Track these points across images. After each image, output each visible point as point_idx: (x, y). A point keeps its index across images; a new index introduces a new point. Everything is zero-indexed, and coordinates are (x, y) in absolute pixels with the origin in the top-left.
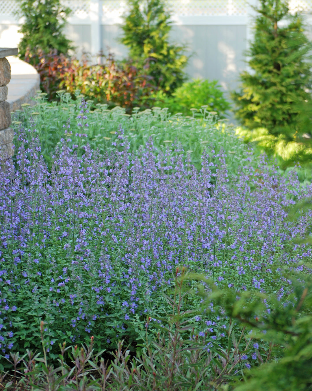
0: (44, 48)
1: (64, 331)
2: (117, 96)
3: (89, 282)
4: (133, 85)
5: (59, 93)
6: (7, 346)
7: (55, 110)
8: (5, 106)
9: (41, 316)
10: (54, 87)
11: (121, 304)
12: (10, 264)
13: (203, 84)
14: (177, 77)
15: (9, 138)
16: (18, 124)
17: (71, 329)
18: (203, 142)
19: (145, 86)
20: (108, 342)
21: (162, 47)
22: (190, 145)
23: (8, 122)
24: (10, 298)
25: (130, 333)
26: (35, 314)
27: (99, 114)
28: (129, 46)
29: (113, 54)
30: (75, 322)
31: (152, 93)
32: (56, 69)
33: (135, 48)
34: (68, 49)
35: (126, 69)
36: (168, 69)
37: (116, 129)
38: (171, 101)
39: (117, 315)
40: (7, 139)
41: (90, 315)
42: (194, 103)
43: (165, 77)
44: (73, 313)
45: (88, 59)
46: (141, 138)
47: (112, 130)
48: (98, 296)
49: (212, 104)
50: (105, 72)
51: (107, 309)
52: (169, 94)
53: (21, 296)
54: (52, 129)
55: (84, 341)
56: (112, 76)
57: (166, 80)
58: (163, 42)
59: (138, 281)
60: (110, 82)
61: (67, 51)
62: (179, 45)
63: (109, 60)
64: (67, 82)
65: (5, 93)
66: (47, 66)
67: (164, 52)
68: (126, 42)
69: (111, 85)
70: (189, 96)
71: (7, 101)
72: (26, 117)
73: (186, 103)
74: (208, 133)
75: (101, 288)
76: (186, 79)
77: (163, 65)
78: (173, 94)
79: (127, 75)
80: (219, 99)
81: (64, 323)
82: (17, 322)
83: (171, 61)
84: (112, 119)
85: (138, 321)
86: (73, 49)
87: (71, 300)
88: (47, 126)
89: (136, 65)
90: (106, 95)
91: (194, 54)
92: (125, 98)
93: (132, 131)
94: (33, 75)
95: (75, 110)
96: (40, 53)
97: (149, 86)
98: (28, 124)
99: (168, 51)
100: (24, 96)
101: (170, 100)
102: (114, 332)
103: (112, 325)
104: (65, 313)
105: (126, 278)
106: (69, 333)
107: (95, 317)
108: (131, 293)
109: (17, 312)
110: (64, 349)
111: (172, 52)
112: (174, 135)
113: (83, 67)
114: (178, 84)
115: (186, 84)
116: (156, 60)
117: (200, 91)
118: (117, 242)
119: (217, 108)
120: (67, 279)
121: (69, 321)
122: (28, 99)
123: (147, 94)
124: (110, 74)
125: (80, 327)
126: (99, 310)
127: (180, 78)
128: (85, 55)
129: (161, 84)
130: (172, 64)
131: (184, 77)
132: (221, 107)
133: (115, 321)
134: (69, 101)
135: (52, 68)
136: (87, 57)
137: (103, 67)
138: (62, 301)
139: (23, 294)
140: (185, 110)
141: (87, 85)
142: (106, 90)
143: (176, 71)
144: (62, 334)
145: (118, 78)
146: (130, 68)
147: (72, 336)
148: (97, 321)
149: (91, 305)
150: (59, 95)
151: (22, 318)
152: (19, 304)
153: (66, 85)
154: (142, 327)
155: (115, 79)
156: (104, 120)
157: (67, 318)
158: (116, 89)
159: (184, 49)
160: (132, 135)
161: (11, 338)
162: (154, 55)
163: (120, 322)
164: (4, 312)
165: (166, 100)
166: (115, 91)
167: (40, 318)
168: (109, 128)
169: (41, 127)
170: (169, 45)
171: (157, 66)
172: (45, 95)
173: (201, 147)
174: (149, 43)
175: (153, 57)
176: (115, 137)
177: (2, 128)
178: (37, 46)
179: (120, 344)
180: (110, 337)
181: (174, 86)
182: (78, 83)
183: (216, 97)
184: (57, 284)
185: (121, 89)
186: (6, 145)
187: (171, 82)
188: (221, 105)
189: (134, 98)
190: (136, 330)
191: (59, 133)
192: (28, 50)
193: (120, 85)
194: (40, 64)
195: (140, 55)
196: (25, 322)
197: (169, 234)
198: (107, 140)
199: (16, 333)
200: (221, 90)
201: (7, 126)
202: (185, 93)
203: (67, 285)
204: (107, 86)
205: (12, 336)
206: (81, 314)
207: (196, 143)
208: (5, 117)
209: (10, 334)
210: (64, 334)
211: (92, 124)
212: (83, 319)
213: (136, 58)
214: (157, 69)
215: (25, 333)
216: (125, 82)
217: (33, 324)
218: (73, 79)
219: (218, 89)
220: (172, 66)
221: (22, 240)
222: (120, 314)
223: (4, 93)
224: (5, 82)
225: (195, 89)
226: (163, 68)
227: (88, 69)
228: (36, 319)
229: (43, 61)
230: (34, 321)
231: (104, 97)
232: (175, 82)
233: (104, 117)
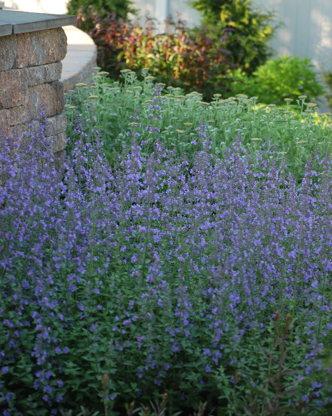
0: (99, 10)
1: (127, 382)
2: (186, 73)
3: (162, 320)
4: (207, 61)
5: (124, 73)
6: (55, 398)
7: (116, 92)
8: (58, 86)
9: (99, 362)
10: (110, 59)
11: (202, 352)
12: (63, 293)
13: (292, 62)
14: (259, 52)
15: (61, 126)
16: (72, 109)
17: (136, 380)
18: (300, 142)
19: (221, 63)
20: (182, 398)
21: (243, 15)
22: (283, 145)
23: (60, 107)
24: (62, 336)
25: (210, 388)
26: (93, 359)
27: (171, 100)
28: (203, 12)
29: (185, 21)
30: (142, 371)
31: (229, 71)
32: (114, 37)
33: (209, 14)
34: (127, 12)
35: (198, 40)
36: (249, 41)
37: (191, 119)
38: (252, 81)
39: (196, 365)
40: (59, 128)
41: (161, 363)
42: (279, 85)
43: (245, 51)
44: (139, 359)
45: (153, 26)
46: (222, 132)
47: (186, 120)
48: (172, 340)
49: (301, 88)
50: (173, 44)
51: (183, 356)
52: (249, 72)
53: (75, 334)
54: (112, 116)
55: (152, 396)
56: (182, 48)
57: (246, 54)
58: (244, 9)
59: (224, 324)
60: (179, 56)
61: (126, 15)
62: (263, 13)
63: (179, 28)
64: (127, 54)
65: (59, 71)
66: (103, 33)
67: (245, 20)
68: (199, 7)
69: (180, 59)
70: (273, 76)
71: (61, 80)
72: (80, 100)
73: (270, 84)
74: (306, 130)
75: (177, 331)
76: (270, 55)
77: (243, 37)
78: (255, 73)
79: (200, 47)
80: (310, 82)
81: (128, 371)
82: (68, 368)
83: (253, 32)
84: (186, 107)
85: (223, 375)
86: (133, 12)
87: (138, 343)
88: (106, 113)
89: (211, 36)
90: (174, 71)
91: (281, 24)
92: (196, 75)
93: (210, 124)
94: (89, 46)
95: (141, 93)
96: (95, 16)
97: (226, 62)
98: (83, 108)
99: (250, 20)
100: (78, 72)
101: (250, 80)
102: (190, 386)
103: (190, 378)
104: (129, 359)
105: (209, 318)
106: (134, 385)
107: (168, 366)
108: (215, 339)
109: (69, 354)
110: (131, 412)
111: (254, 21)
112: (263, 131)
113: (147, 36)
114: (261, 62)
115: (270, 62)
116: (235, 31)
117: (287, 71)
118: (198, 271)
119: (308, 92)
120: (135, 317)
121: (134, 369)
122: (83, 76)
123: (224, 73)
124: (179, 46)
125: (148, 378)
126: (172, 357)
127: (263, 53)
128: (150, 22)
129: (240, 60)
130: (253, 36)
131: (267, 52)
132: (312, 91)
133: (194, 374)
134: (134, 82)
135: (109, 35)
136: (153, 24)
137: (172, 37)
138: (128, 344)
139: (78, 331)
140: (268, 92)
141: (151, 58)
142: (174, 66)
143: (258, 44)
144: (124, 386)
145: (188, 51)
146: (204, 39)
147: (138, 390)
148: (170, 371)
149: (164, 351)
150: (123, 74)
151: (74, 362)
152: (72, 344)
153: (126, 57)
154: (227, 382)
155: (185, 53)
156: (177, 107)
157: (132, 365)
158: (186, 65)
159: (269, 18)
160: (211, 129)
161: (61, 388)
162: (232, 24)
163: (199, 375)
164: (54, 355)
165: (246, 80)
166: (184, 67)
167: (99, 364)
168: (183, 117)
169: (99, 113)
170: (251, 13)
171: (236, 38)
172: (106, 74)
173: (296, 148)
174: (227, 8)
175: (231, 27)
176: (189, 129)
177: (53, 114)
178: (90, 6)
179: (202, 407)
180: (186, 392)
181: (255, 64)
182: (140, 56)
183: (307, 79)
184: (122, 322)
185: (192, 65)
186: (57, 135)
187: (252, 58)
188: (313, 88)
189: (206, 77)
190: (219, 386)
191: (120, 122)
192: (81, 12)
193: (191, 60)
194: (94, 30)
195: (215, 23)
196: (79, 368)
197: (263, 265)
198: (180, 133)
199: (67, 382)
200: (314, 70)
201: (59, 112)
202: (269, 72)
203: (133, 323)
204: (175, 60)
205: (62, 386)
206: (149, 361)
207: (290, 143)
208: (57, 101)
209: (60, 382)
210: (127, 385)
211: (162, 113)
212: (153, 368)
213: (210, 27)
214: (236, 41)
215: (78, 382)
216: (198, 56)
217: (89, 372)
218: (135, 50)
219: (310, 69)
220: (254, 39)
221: (79, 264)
222: (199, 364)
223: (57, 70)
224: (59, 57)
225: (281, 68)
226: (243, 41)
227: (153, 39)
228: (93, 365)
229: (98, 26)
230: (91, 368)
231: (171, 74)
232: (257, 57)
233: (176, 104)
